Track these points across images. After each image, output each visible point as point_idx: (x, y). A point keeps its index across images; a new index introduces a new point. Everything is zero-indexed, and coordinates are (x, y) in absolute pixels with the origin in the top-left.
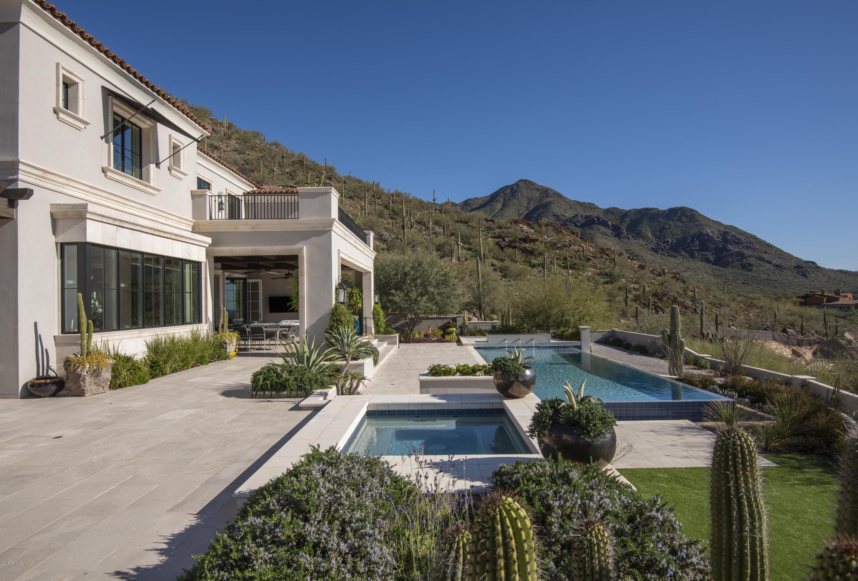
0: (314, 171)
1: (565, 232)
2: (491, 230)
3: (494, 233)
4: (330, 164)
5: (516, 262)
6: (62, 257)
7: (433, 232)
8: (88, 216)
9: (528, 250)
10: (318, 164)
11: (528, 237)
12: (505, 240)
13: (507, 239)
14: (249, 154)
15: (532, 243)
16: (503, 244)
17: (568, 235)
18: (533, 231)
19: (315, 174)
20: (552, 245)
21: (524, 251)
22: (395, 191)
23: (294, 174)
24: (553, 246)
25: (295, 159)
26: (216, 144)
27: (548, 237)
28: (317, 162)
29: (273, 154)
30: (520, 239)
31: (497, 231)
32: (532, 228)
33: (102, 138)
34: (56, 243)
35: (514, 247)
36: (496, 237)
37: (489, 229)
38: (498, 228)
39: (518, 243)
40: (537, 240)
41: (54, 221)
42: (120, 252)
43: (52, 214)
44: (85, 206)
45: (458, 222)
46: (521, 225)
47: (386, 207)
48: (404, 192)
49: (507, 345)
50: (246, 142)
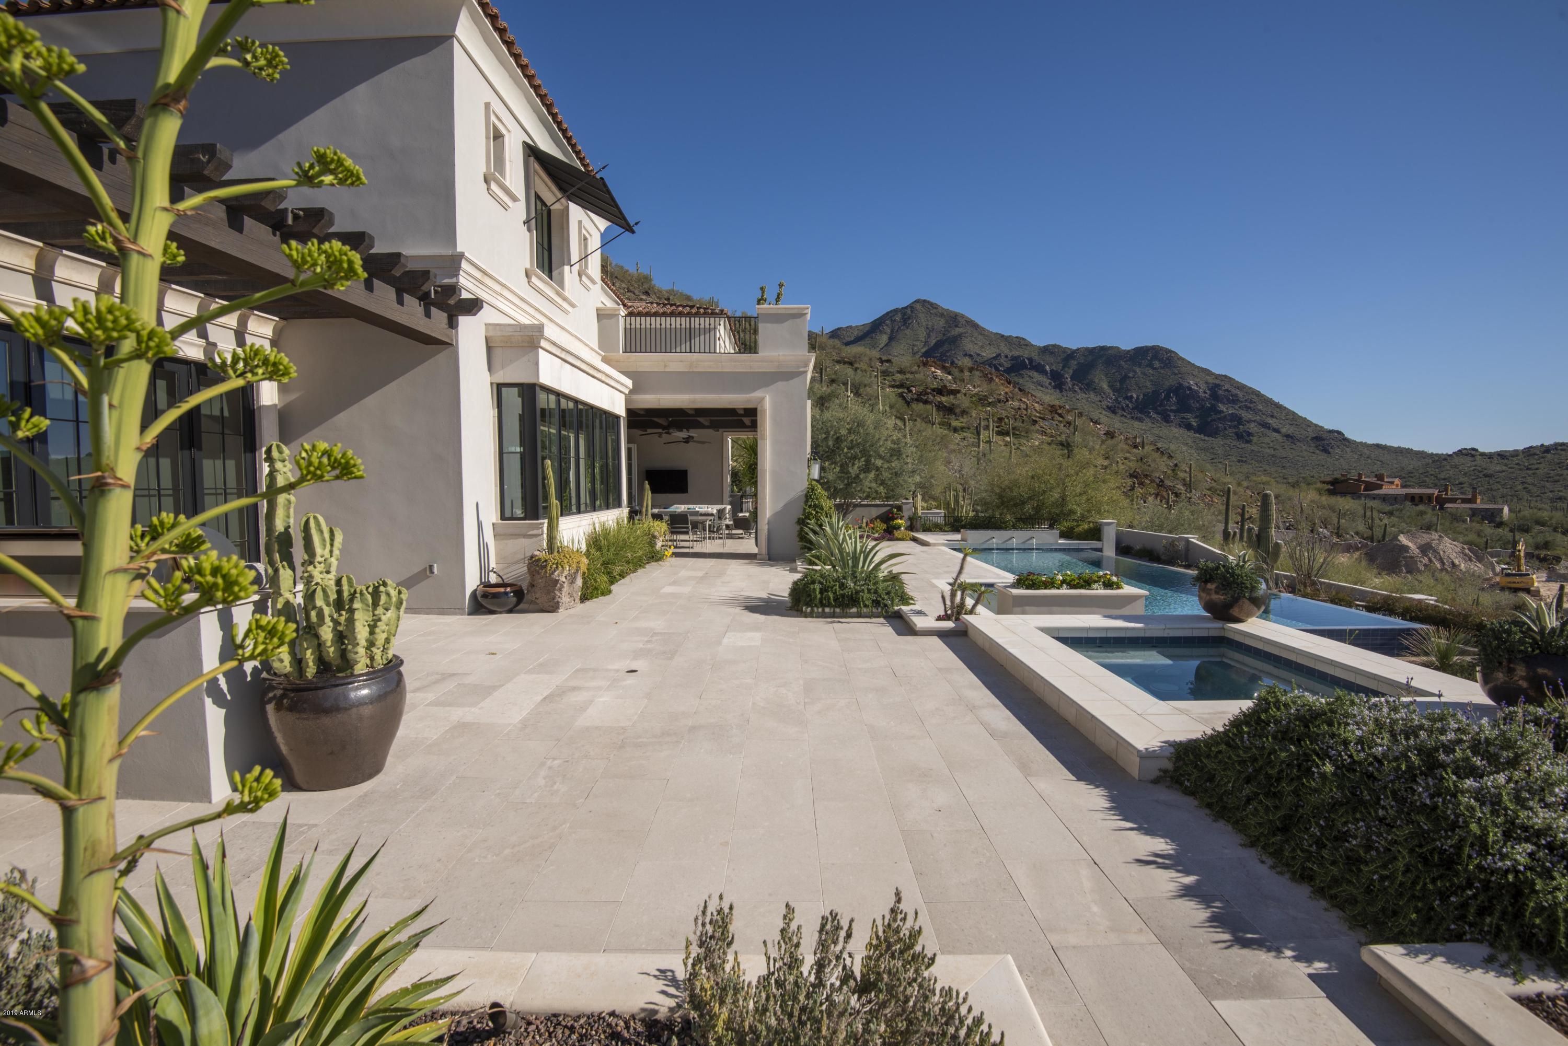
0: (622, 281)
1: (997, 380)
2: (888, 375)
3: (894, 380)
4: (644, 271)
5: (933, 424)
6: (499, 405)
8: (543, 343)
9: (945, 406)
11: (945, 386)
12: (911, 391)
13: (913, 389)
15: (952, 397)
16: (909, 397)
17: (1002, 384)
18: (950, 377)
19: (624, 285)
20: (980, 399)
21: (940, 407)
24: (982, 400)
27: (974, 387)
30: (933, 390)
31: (899, 377)
32: (949, 373)
33: (524, 223)
34: (492, 384)
35: (926, 402)
36: (897, 387)
37: (885, 373)
38: (899, 372)
39: (930, 396)
40: (959, 391)
41: (489, 349)
42: (563, 401)
43: (487, 340)
44: (540, 328)
45: (838, 362)
46: (933, 369)
49: (995, 546)
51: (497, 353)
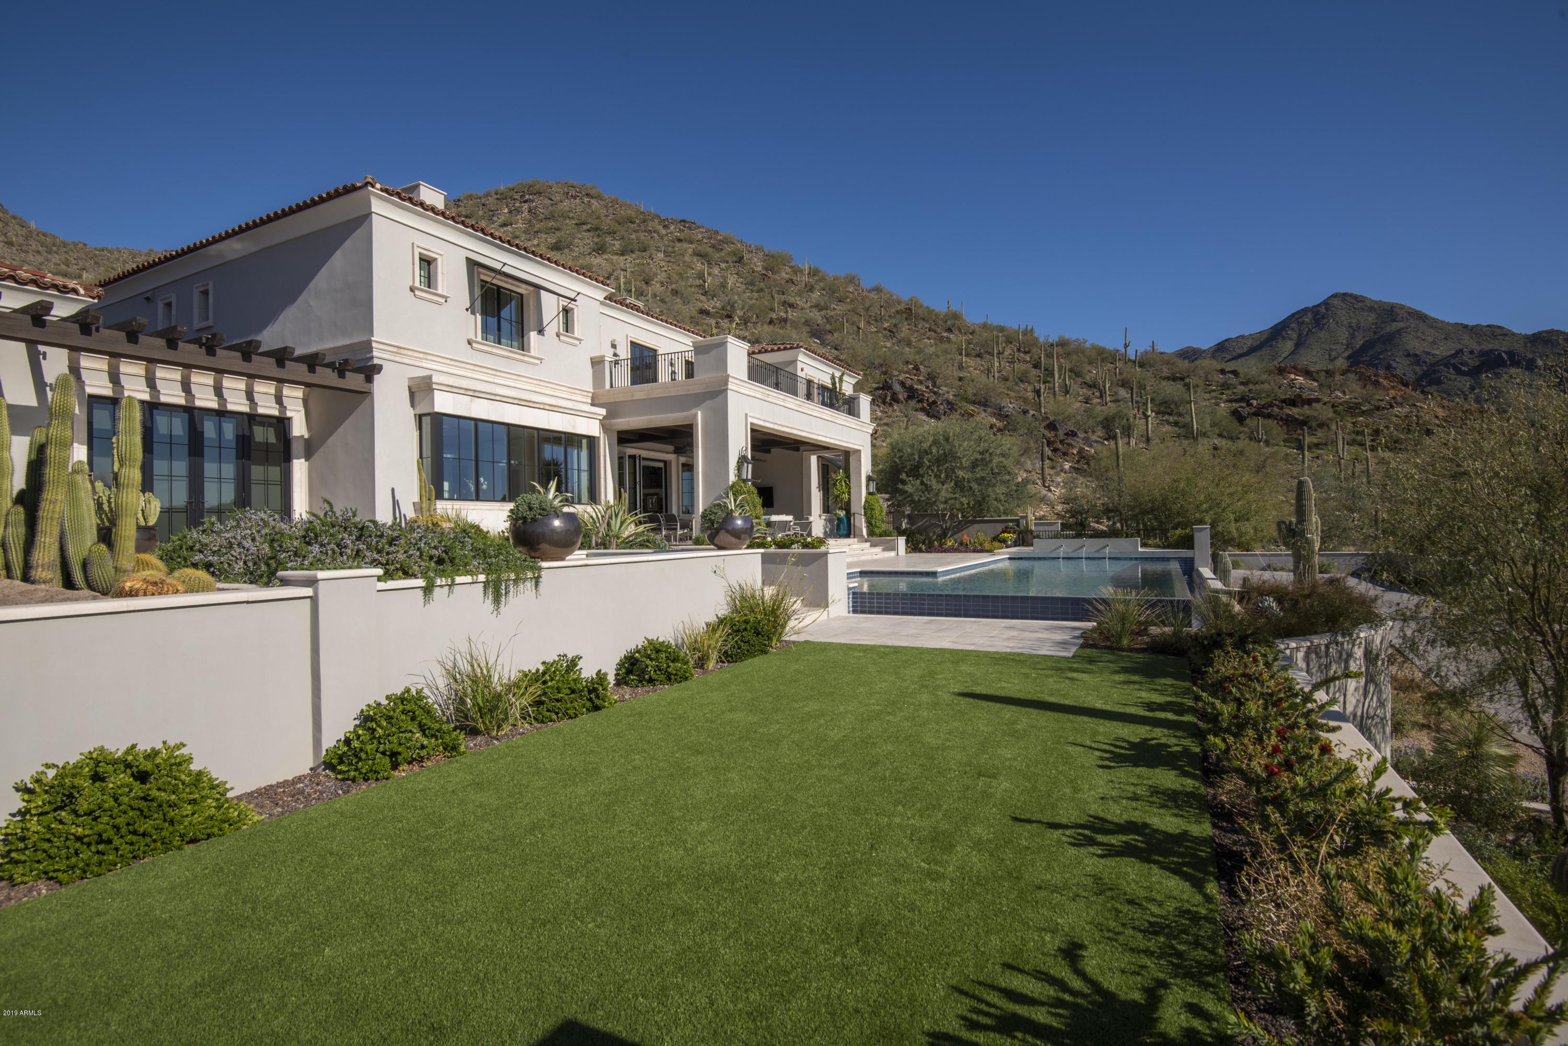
0: (927, 321)
1: (1385, 382)
2: (1228, 388)
3: (1234, 393)
4: (955, 308)
5: (1259, 441)
6: (420, 428)
7: (1113, 398)
8: (434, 386)
9: (1296, 420)
10: (933, 310)
11: (1299, 396)
12: (1251, 405)
13: (1255, 403)
14: (834, 309)
15: (1306, 407)
16: (1245, 411)
17: (1393, 387)
18: (1316, 384)
19: (927, 326)
20: (1350, 408)
21: (1291, 423)
22: (1060, 337)
23: (895, 330)
24: (1353, 409)
25: (902, 306)
26: (792, 300)
27: (1344, 393)
28: (933, 308)
29: (867, 305)
30: (1284, 401)
31: (1241, 388)
32: (1314, 380)
33: (467, 310)
34: (415, 415)
35: (1269, 416)
36: (1236, 401)
37: (1225, 386)
38: (1242, 384)
39: (1276, 409)
40: (1318, 400)
41: (412, 394)
43: (410, 388)
44: (430, 377)
45: (1168, 379)
46: (1292, 376)
47: (1036, 366)
48: (1074, 338)
50: (834, 292)
51: (417, 395)
